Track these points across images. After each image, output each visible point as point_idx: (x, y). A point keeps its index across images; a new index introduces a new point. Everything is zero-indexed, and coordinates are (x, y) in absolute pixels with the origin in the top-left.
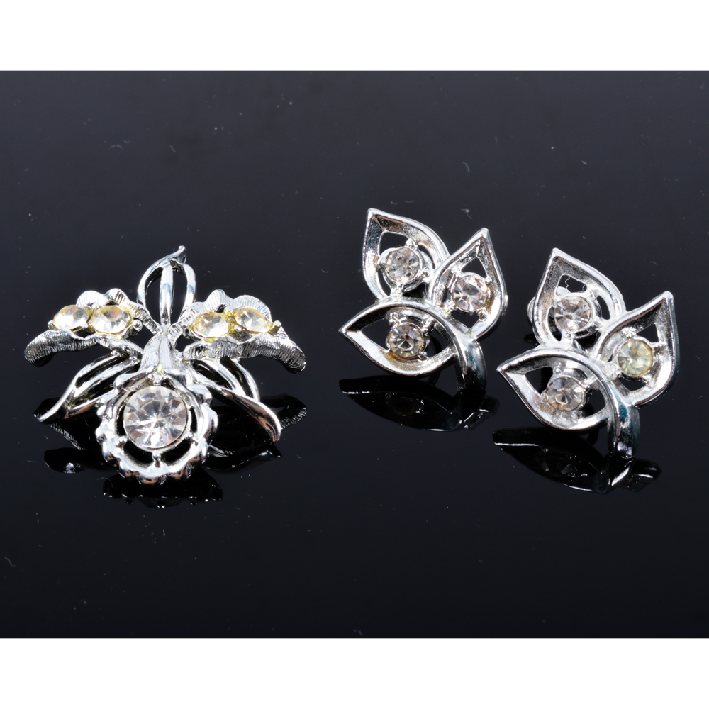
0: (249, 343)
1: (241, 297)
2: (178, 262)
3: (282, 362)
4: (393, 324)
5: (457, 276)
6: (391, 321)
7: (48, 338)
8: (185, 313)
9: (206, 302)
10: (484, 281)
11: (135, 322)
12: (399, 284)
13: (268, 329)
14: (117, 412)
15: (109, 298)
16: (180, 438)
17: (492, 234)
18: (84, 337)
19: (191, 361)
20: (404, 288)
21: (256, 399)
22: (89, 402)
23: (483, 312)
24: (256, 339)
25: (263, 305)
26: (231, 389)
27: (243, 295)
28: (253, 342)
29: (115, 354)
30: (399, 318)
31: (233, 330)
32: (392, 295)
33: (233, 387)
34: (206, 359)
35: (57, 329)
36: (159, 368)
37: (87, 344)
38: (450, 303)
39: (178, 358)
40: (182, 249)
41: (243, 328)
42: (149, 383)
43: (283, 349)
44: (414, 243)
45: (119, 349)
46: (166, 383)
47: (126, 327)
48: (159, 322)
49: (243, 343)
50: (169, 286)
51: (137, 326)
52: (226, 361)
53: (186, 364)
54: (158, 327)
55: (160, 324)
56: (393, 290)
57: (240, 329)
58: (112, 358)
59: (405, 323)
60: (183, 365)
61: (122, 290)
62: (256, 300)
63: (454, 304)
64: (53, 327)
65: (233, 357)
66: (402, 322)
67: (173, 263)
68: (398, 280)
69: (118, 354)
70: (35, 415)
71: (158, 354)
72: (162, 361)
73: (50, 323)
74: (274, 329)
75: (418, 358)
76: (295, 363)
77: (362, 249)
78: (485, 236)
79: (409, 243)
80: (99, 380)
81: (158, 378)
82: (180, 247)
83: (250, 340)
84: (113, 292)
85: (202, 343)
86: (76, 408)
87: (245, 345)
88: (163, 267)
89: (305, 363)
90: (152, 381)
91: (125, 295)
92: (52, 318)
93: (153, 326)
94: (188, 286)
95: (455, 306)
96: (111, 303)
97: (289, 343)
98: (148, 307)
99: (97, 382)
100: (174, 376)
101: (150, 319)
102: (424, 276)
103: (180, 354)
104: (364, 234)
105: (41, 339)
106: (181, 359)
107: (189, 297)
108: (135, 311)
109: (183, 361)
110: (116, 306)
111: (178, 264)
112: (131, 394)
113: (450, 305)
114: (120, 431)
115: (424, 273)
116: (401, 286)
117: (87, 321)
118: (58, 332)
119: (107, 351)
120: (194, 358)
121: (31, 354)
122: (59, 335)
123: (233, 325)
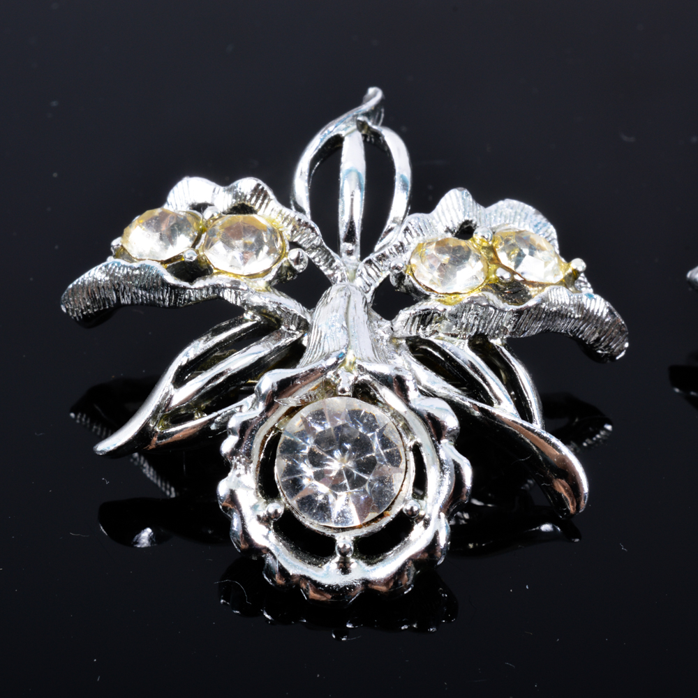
0: (528, 309)
1: (501, 203)
2: (370, 124)
3: (581, 343)
7: (112, 275)
8: (391, 234)
9: (434, 213)
11: (294, 254)
13: (561, 276)
14: (261, 448)
15: (236, 196)
16: (389, 509)
18: (191, 281)
19: (408, 339)
21: (537, 425)
22: (199, 420)
24: (543, 301)
25: (544, 220)
26: (491, 404)
27: (503, 198)
28: (537, 307)
29: (250, 319)
31: (493, 276)
33: (495, 401)
34: (438, 338)
35: (130, 259)
36: (350, 358)
37: (195, 295)
39: (383, 334)
40: (375, 95)
41: (513, 273)
42: (330, 389)
43: (588, 317)
45: (259, 310)
46: (362, 391)
47: (275, 263)
48: (337, 250)
49: (515, 308)
50: (359, 174)
51: (298, 261)
52: (480, 344)
53: (398, 346)
54: (338, 262)
55: (341, 256)
57: (507, 276)
58: (245, 326)
60: (392, 348)
61: (265, 181)
62: (530, 209)
64: (122, 253)
65: (493, 337)
67: (362, 126)
69: (258, 318)
70: (72, 415)
71: (346, 329)
72: (354, 342)
73: (116, 242)
74: (570, 275)
76: (607, 346)
80: (221, 374)
81: (346, 380)
82: (371, 91)
83: (531, 303)
84: (246, 185)
85: (432, 304)
86: (173, 430)
87: (519, 313)
88: (343, 133)
89: (627, 345)
90: (336, 385)
91: (270, 193)
92: (119, 232)
93: (327, 260)
94: (397, 177)
96: (242, 208)
97: (599, 306)
98: (315, 217)
99: (216, 377)
100: (376, 376)
101: (320, 246)
103: (386, 324)
105: (96, 274)
106: (387, 336)
107: (400, 200)
108: (291, 227)
109: (392, 338)
110: (254, 215)
111: (369, 128)
112: (292, 412)
114: (268, 489)
117: (194, 246)
118: (136, 265)
119: (234, 313)
120: (414, 334)
121: (73, 304)
122: (137, 272)
123: (493, 267)
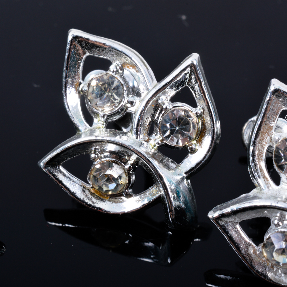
4: (94, 159)
5: (164, 107)
6: (93, 156)
10: (194, 113)
12: (101, 114)
17: (203, 60)
20: (107, 119)
23: (194, 146)
30: (102, 153)
32: (94, 125)
38: (157, 137)
44: (118, 68)
56: (95, 120)
59: (108, 159)
63: (161, 138)
66: (105, 157)
68: (100, 109)
75: (123, 195)
77: (62, 74)
78: (195, 63)
79: (112, 67)
95: (162, 141)
102: (129, 105)
104: (64, 57)
113: (157, 139)
115: (128, 102)
116: (104, 116)
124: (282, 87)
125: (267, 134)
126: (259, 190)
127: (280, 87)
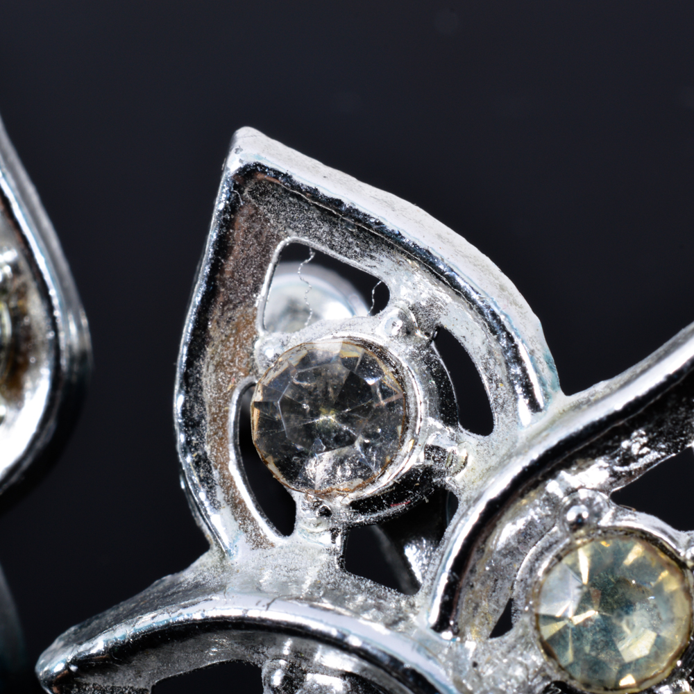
124: (268, 158)
125: (232, 339)
126: (217, 557)
127: (263, 155)
